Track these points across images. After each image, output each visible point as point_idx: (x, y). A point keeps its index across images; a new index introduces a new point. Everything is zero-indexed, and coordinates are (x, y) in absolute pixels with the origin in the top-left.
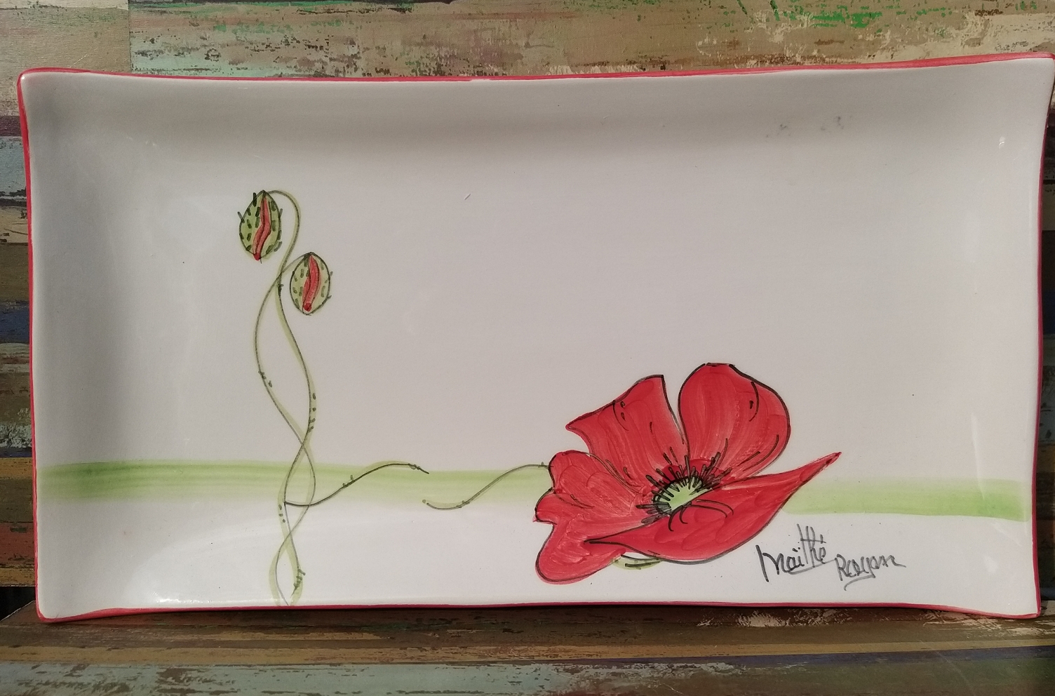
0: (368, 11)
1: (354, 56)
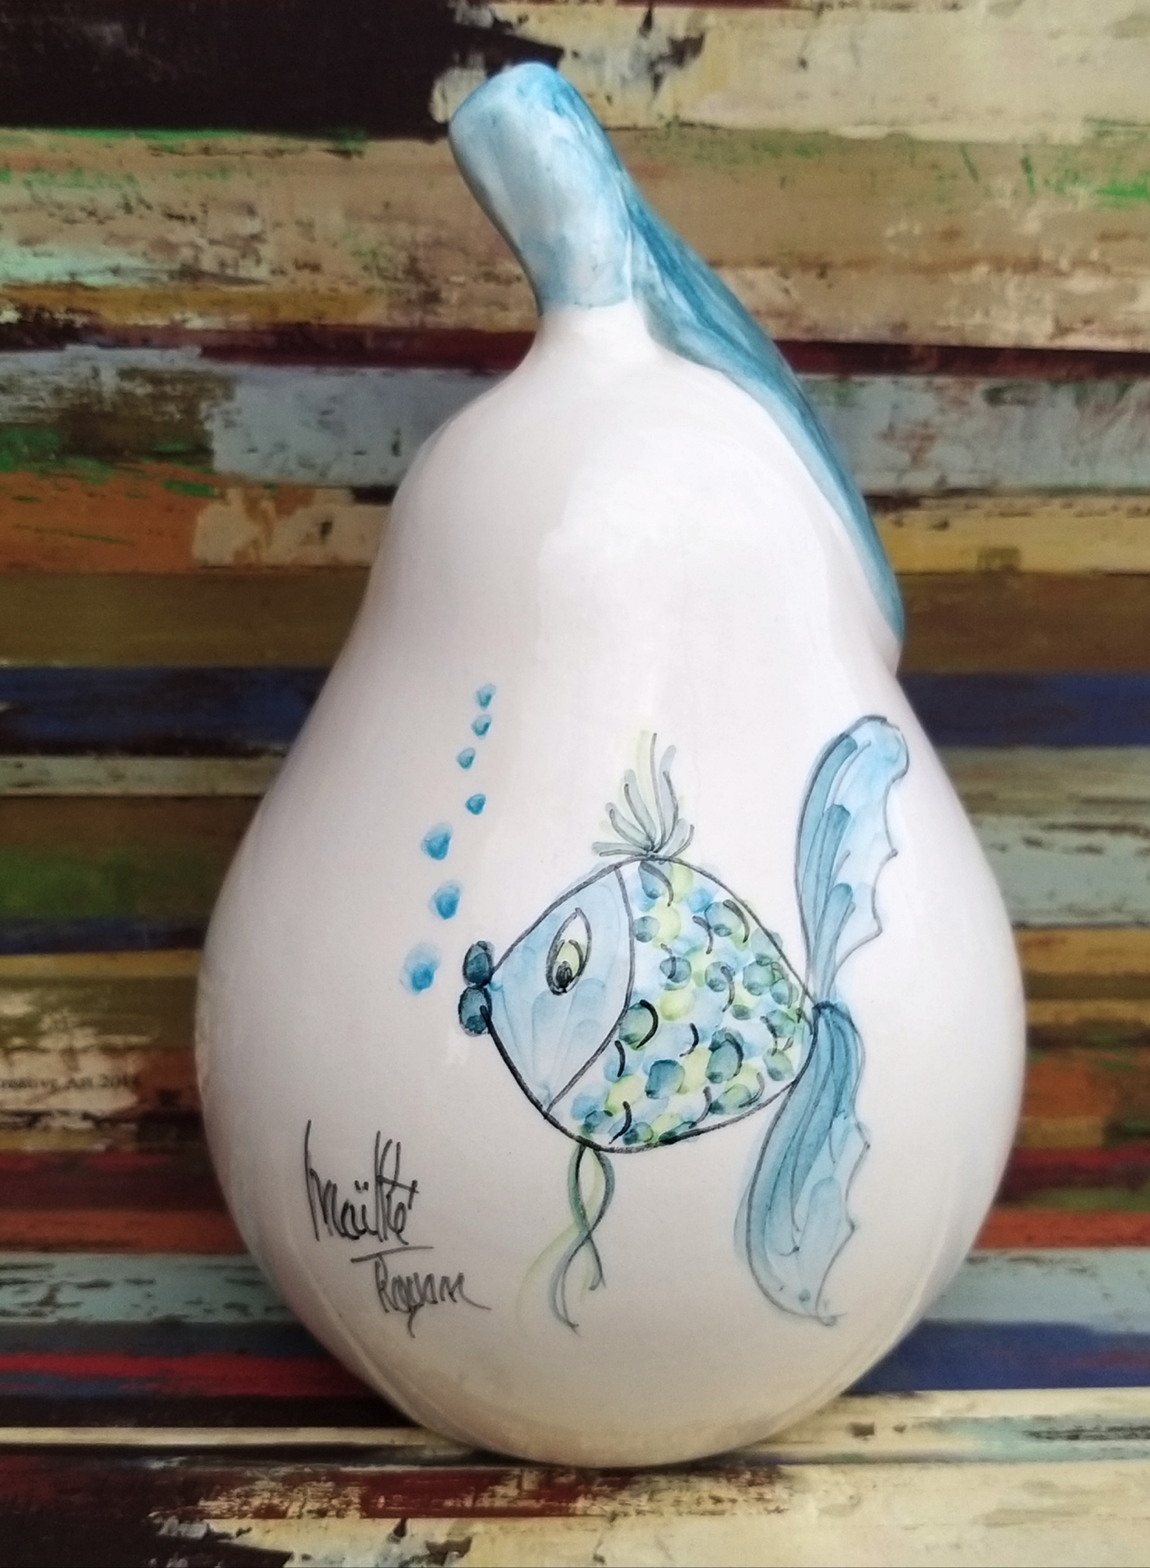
0: (281, 152)
1: (255, 238)
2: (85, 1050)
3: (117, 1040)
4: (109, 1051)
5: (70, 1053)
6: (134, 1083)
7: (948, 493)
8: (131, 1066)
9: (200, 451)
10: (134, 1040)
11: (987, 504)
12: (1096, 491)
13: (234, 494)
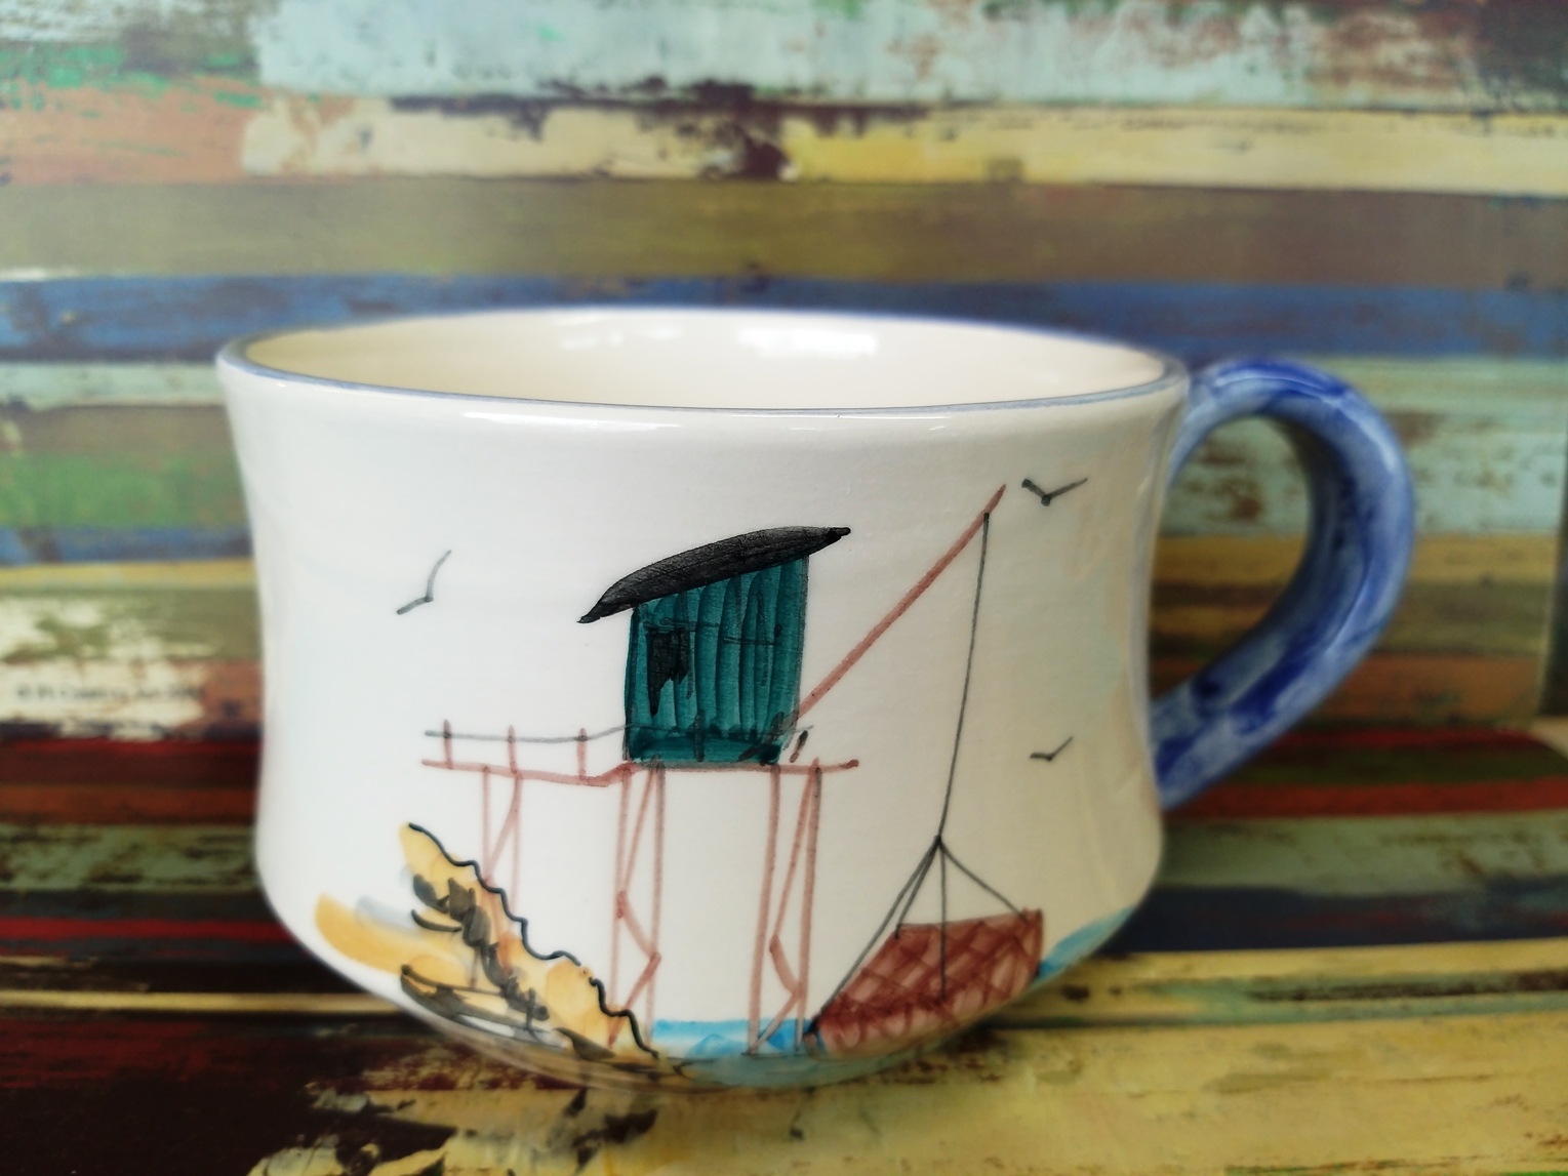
2: (154, 661)
3: (183, 650)
4: (176, 661)
5: (137, 664)
6: (199, 694)
7: (954, 104)
8: (196, 676)
9: (247, 64)
10: (199, 649)
11: (989, 116)
12: (1092, 103)
13: (281, 107)
